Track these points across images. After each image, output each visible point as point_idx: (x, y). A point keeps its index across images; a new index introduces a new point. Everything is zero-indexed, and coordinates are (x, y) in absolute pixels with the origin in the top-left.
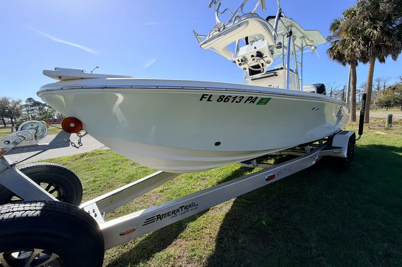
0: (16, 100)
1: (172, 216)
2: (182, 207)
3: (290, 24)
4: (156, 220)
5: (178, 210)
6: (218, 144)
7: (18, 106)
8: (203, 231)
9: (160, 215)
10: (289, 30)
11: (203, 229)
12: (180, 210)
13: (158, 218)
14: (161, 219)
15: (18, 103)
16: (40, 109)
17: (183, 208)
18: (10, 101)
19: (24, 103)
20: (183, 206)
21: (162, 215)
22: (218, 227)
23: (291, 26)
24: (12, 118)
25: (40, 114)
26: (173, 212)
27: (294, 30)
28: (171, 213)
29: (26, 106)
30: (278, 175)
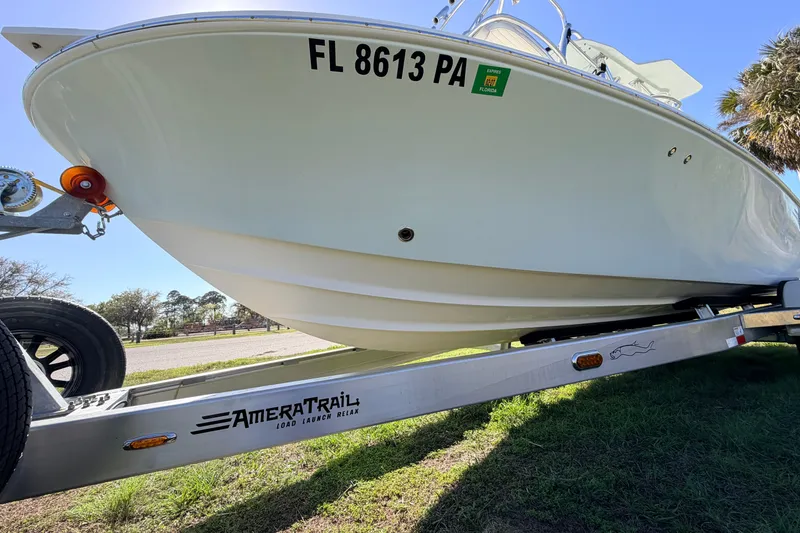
0: (153, 293)
1: (280, 421)
2: (310, 400)
3: (598, 53)
4: (232, 423)
5: (298, 408)
6: (406, 235)
7: (154, 303)
8: (389, 502)
9: (244, 411)
10: (599, 64)
11: (389, 498)
12: (306, 408)
13: (238, 420)
14: (247, 426)
15: (154, 298)
16: (185, 308)
17: (315, 405)
18: (144, 295)
19: (163, 299)
20: (316, 399)
21: (251, 413)
22: (434, 497)
23: (602, 56)
24: (140, 324)
25: (184, 317)
26: (285, 411)
27: (609, 63)
28: (278, 413)
29: (167, 303)
30: (613, 358)
